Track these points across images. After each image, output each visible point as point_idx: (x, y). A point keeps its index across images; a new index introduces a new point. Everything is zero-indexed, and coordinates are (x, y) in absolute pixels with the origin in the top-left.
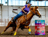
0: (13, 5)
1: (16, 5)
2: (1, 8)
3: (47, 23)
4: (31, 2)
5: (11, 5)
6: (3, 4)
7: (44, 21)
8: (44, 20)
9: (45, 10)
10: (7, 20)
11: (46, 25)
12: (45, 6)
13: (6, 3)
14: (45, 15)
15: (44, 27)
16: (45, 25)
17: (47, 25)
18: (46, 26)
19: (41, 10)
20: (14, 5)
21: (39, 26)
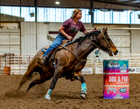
0: (48, 21)
1: (57, 21)
2: (20, 27)
3: (135, 68)
5: (43, 21)
6: (24, 19)
7: (126, 62)
8: (126, 59)
9: (129, 34)
11: (132, 73)
12: (129, 23)
14: (131, 47)
15: (126, 79)
16: (130, 73)
17: (135, 72)
19: (120, 34)
20: (51, 21)
21: (114, 75)
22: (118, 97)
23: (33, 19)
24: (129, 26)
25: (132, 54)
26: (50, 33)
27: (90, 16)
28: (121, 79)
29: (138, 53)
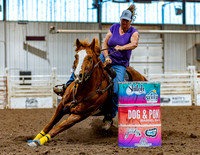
0: (25, 19)
1: (40, 20)
3: (171, 97)
4: (104, 5)
5: (16, 19)
7: (157, 87)
8: (156, 81)
9: (160, 40)
11: (166, 104)
14: (163, 63)
15: (156, 114)
16: (162, 104)
17: (170, 104)
18: (164, 108)
20: (30, 20)
21: (136, 108)
22: (143, 144)
24: (161, 26)
25: (166, 74)
26: (28, 38)
27: (95, 11)
29: (176, 71)
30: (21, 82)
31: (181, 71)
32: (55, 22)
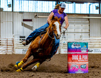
0: (23, 11)
1: (30, 11)
3: (93, 49)
5: (18, 11)
6: (2, 9)
7: (86, 44)
9: (88, 22)
10: (11, 42)
11: (90, 53)
12: (88, 13)
13: (9, 6)
14: (89, 32)
15: (86, 57)
16: (89, 53)
19: (81, 22)
20: (25, 11)
21: (76, 54)
22: (80, 72)
23: (10, 9)
24: (88, 15)
25: (90, 38)
26: (24, 20)
28: (82, 57)
29: (95, 37)
30: (21, 41)
31: (98, 37)
32: (37, 13)
